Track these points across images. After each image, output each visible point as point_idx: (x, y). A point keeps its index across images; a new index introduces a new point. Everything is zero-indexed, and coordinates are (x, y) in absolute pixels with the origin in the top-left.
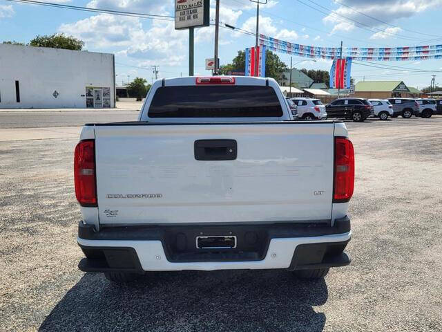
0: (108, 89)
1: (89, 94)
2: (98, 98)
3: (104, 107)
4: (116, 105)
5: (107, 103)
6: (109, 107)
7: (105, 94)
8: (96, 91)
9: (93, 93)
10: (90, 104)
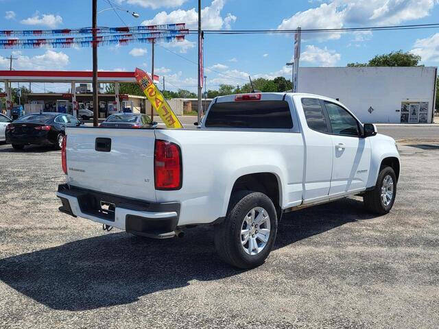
0: (426, 104)
1: (404, 109)
2: (414, 113)
3: (420, 122)
4: (434, 121)
5: (424, 119)
6: (426, 122)
7: (422, 109)
8: (412, 106)
9: (409, 108)
10: (404, 119)
